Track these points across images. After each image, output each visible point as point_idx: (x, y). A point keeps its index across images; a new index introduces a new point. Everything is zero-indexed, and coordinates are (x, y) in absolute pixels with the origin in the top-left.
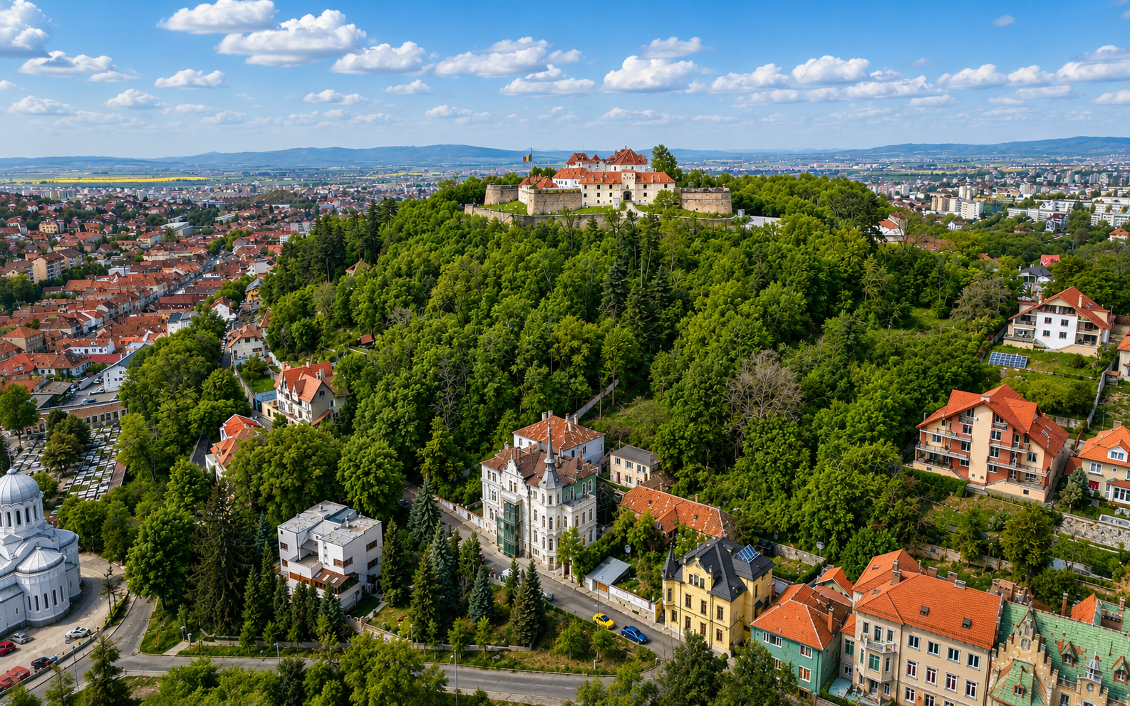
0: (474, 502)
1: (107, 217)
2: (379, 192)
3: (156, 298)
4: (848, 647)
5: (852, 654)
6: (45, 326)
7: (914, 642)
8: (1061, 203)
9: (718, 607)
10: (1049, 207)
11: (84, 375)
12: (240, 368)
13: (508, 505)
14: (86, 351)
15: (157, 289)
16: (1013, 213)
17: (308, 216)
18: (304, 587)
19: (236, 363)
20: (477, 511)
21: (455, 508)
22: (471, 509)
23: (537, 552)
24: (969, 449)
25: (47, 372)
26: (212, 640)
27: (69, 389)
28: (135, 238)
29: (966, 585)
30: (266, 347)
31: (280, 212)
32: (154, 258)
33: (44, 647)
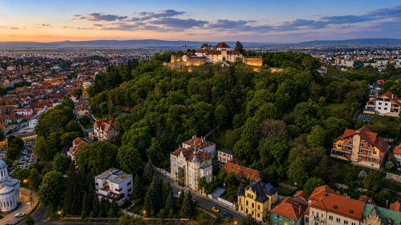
0: (168, 168)
1: (31, 65)
2: (131, 57)
3: (49, 94)
4: (306, 219)
5: (308, 222)
6: (8, 104)
7: (331, 218)
8: (383, 61)
9: (258, 205)
10: (379, 62)
11: (22, 122)
12: (80, 120)
13: (180, 168)
14: (23, 113)
15: (49, 91)
16: (366, 65)
17: (105, 65)
18: (104, 199)
19: (79, 118)
20: (168, 171)
21: (160, 170)
22: (166, 170)
23: (191, 185)
24: (351, 150)
25: (8, 121)
26: (70, 217)
27: (16, 127)
28: (41, 72)
29: (351, 198)
30: (90, 112)
31: (95, 63)
32: (48, 80)
33: (7, 220)
